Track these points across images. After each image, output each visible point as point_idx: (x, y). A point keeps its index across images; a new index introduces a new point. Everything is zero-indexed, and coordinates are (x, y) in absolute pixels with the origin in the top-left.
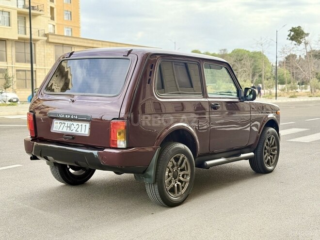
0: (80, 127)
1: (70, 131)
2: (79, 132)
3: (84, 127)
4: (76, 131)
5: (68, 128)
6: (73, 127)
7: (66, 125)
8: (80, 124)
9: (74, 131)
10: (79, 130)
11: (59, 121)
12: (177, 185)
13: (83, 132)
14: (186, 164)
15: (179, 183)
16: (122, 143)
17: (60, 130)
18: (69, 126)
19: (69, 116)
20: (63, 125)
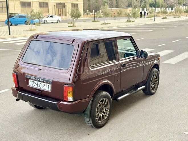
0: (45, 86)
1: (39, 87)
2: (45, 89)
3: (47, 86)
4: (43, 88)
5: (38, 85)
6: (41, 85)
7: (37, 83)
8: (45, 84)
9: (42, 88)
10: (45, 87)
11: (32, 81)
12: (103, 115)
13: (47, 89)
14: (107, 102)
15: (103, 114)
16: (71, 99)
17: (33, 86)
18: (38, 84)
19: (38, 79)
20: (35, 83)
